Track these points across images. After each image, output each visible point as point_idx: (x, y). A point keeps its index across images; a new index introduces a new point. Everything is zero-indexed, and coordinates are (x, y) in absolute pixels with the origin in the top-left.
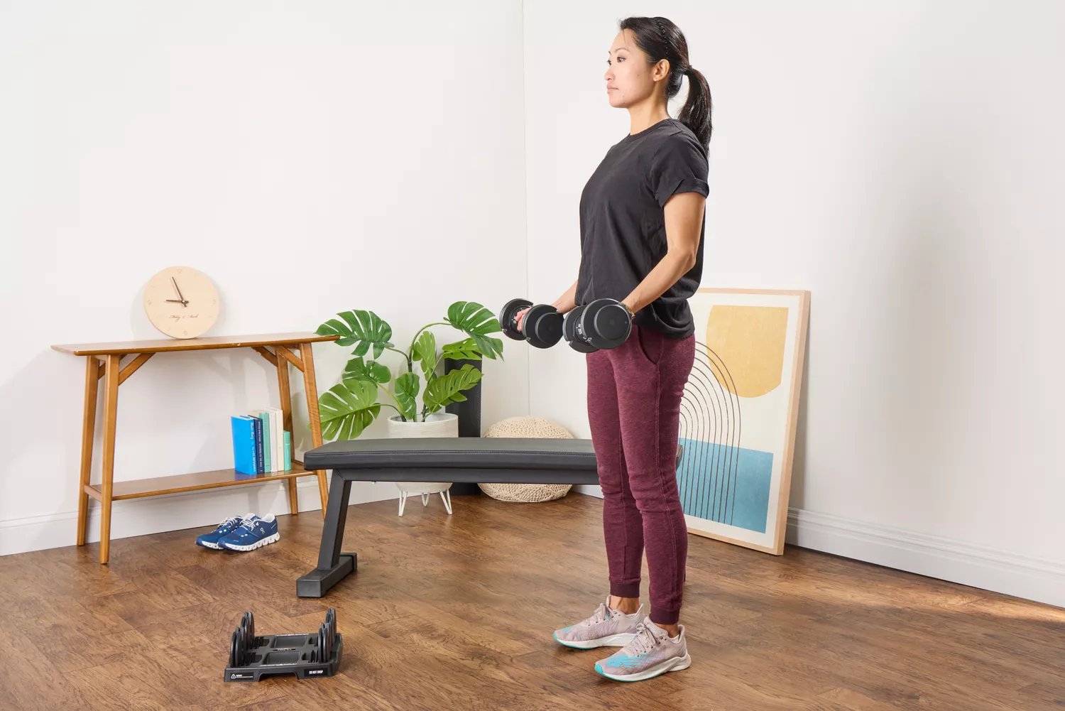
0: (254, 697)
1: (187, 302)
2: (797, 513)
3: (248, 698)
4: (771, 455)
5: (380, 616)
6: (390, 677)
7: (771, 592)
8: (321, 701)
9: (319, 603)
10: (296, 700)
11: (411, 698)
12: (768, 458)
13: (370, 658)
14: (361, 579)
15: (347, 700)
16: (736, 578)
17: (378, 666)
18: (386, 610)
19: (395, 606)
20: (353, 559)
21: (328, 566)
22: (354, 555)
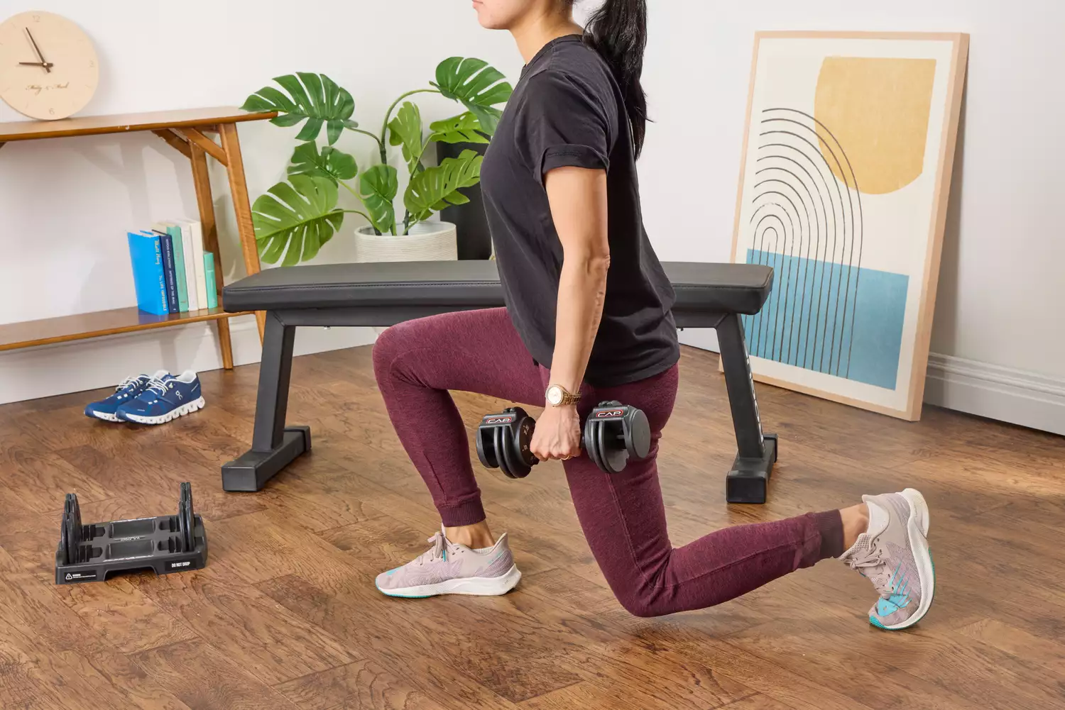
2: (942, 360)
3: (144, 641)
4: (907, 278)
5: (339, 518)
6: (346, 609)
8: (246, 645)
9: (254, 499)
10: (212, 644)
11: (374, 640)
12: (902, 283)
13: (320, 580)
14: (315, 463)
15: (282, 644)
17: (331, 593)
18: (348, 510)
19: (361, 503)
20: (305, 435)
21: (267, 447)
22: (305, 430)
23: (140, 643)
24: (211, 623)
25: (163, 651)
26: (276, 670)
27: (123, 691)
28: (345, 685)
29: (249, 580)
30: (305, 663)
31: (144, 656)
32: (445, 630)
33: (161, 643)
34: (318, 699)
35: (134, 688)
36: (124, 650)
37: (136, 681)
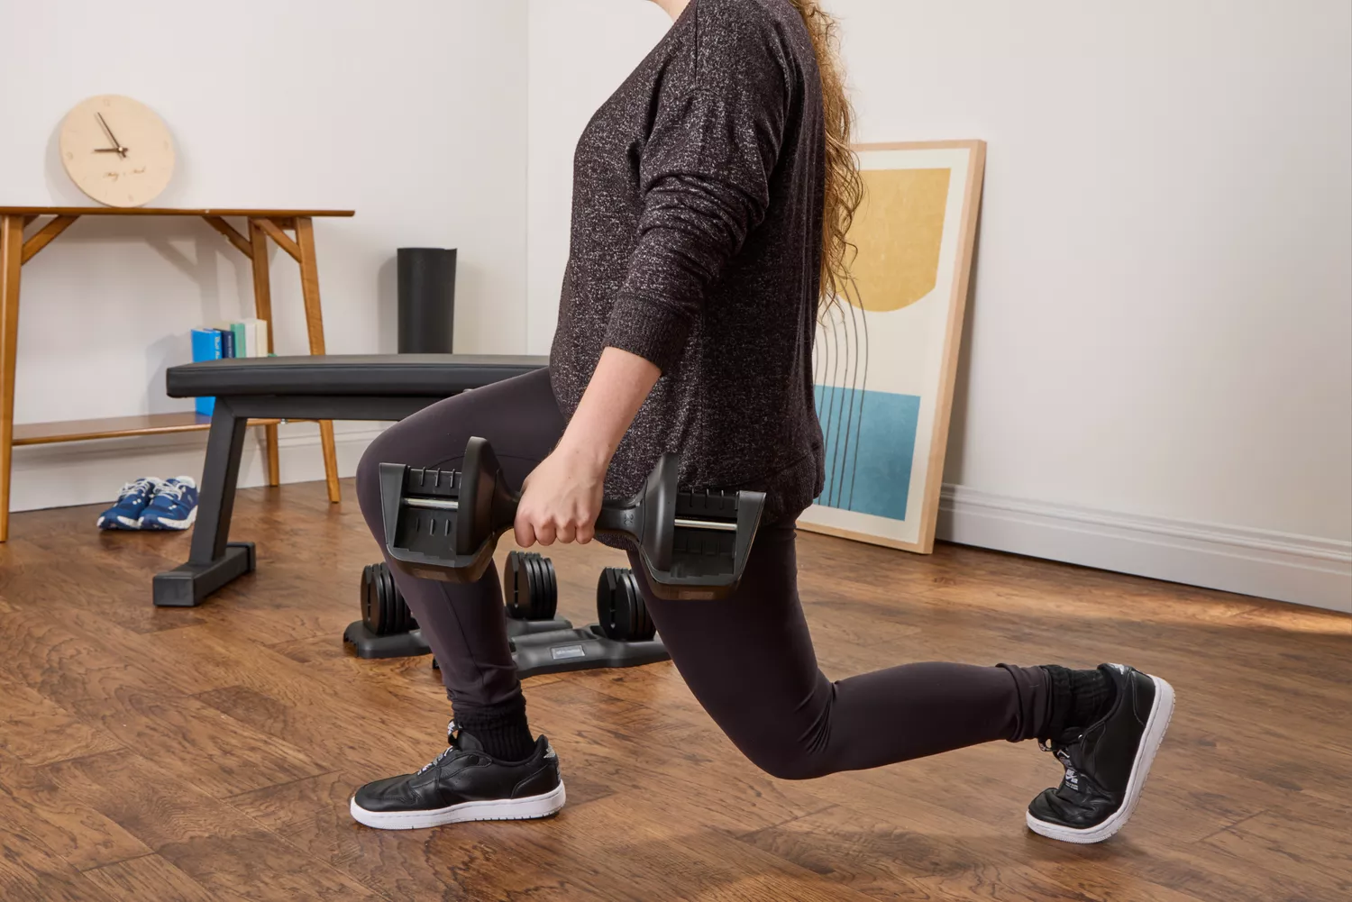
0: (67, 750)
1: (125, 150)
2: (952, 490)
3: (56, 752)
4: (917, 400)
5: (292, 632)
6: (309, 719)
7: (925, 600)
8: (188, 757)
9: (191, 614)
10: (142, 755)
11: (348, 751)
12: (912, 404)
13: (275, 691)
14: (260, 582)
15: (232, 755)
16: (865, 582)
17: (289, 704)
18: (303, 624)
19: (317, 619)
20: (249, 551)
21: (207, 559)
22: (250, 545)
23: (50, 755)
24: (139, 735)
25: (79, 762)
26: (226, 781)
27: (27, 806)
28: (316, 798)
29: (186, 691)
30: (263, 774)
31: (56, 768)
32: (436, 741)
33: (78, 754)
34: (282, 813)
35: (42, 802)
36: (29, 761)
37: (44, 795)
